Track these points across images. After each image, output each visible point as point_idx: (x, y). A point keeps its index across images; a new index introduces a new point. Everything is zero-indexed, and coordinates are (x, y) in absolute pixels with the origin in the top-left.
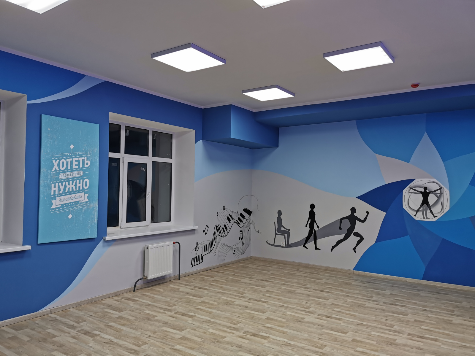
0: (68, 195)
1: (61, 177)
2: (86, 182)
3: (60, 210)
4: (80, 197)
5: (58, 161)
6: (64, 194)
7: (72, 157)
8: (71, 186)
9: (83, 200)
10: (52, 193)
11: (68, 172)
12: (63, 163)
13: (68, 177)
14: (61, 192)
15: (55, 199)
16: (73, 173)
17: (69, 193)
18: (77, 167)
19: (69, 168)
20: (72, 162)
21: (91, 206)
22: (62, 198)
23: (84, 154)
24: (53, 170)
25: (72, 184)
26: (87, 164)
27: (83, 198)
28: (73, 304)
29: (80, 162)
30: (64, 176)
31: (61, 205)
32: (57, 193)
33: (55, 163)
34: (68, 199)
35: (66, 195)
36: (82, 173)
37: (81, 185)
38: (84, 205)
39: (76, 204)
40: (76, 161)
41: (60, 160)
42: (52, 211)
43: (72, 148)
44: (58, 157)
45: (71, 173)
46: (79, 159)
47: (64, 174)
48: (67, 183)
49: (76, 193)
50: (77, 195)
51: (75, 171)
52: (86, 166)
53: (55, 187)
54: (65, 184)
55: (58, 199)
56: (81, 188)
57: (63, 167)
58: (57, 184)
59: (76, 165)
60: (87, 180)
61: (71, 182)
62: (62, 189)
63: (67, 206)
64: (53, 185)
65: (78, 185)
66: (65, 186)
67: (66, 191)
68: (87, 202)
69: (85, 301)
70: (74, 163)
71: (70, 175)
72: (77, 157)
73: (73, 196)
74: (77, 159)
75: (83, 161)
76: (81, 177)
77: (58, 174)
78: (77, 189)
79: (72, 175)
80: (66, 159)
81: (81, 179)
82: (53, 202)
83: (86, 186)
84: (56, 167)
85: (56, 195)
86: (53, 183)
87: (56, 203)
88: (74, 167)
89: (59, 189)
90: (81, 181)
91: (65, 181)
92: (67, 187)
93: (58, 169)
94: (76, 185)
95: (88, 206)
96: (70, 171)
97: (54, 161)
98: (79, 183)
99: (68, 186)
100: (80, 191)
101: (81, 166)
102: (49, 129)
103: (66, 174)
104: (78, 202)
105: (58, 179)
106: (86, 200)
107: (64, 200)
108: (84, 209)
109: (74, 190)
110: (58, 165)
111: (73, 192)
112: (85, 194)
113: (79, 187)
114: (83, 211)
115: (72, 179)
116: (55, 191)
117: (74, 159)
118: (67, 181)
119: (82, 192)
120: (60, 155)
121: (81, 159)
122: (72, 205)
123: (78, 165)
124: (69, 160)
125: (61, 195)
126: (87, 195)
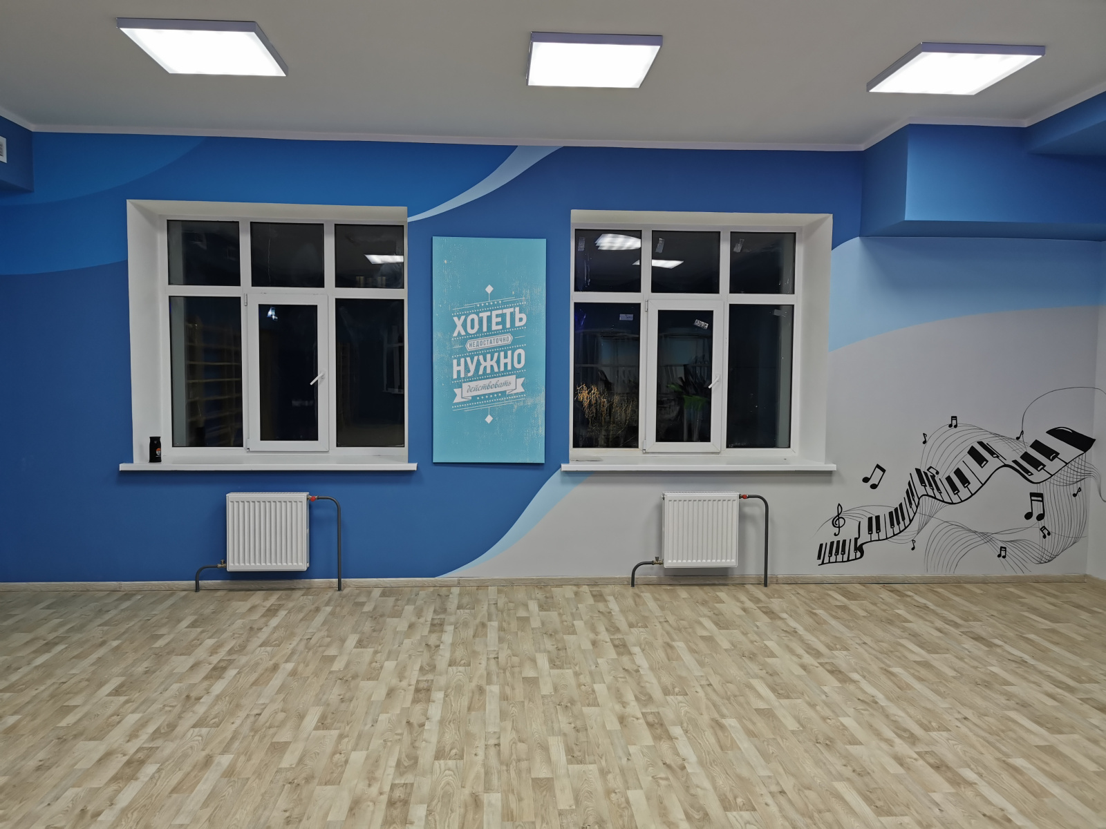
0: (484, 379)
1: (471, 346)
2: (519, 355)
3: (469, 406)
4: (506, 384)
5: (463, 318)
6: (477, 377)
7: (490, 308)
8: (489, 363)
9: (513, 390)
10: (455, 376)
11: (481, 337)
12: (473, 320)
13: (483, 346)
14: (469, 375)
15: (461, 387)
16: (492, 339)
17: (485, 376)
18: (500, 327)
19: (485, 329)
20: (489, 318)
21: (529, 402)
22: (473, 384)
23: (514, 302)
24: (455, 334)
25: (492, 359)
26: (521, 320)
27: (512, 386)
28: (502, 579)
29: (505, 318)
30: (475, 345)
31: (470, 398)
32: (462, 375)
33: (459, 322)
34: (484, 387)
35: (480, 380)
36: (510, 339)
37: (509, 360)
38: (515, 399)
39: (500, 397)
40: (497, 316)
41: (467, 316)
42: (454, 408)
43: (489, 292)
44: (463, 310)
45: (489, 339)
46: (505, 311)
47: (475, 342)
48: (481, 358)
49: (499, 376)
50: (502, 380)
51: (497, 334)
52: (518, 324)
53: (459, 364)
54: (478, 360)
55: (465, 386)
56: (509, 368)
57: (472, 327)
58: (462, 360)
59: (497, 324)
60: (521, 351)
61: (489, 356)
62: (472, 368)
63: (483, 400)
64: (455, 362)
65: (503, 361)
66: (479, 364)
67: (481, 372)
68: (522, 393)
69: (524, 579)
70: (494, 320)
71: (487, 343)
72: (499, 309)
73: (494, 381)
74: (499, 312)
75: (512, 315)
76: (509, 346)
77: (464, 342)
78: (502, 369)
79: (491, 343)
80: (477, 314)
81: (510, 349)
82: (457, 391)
83: (519, 362)
84: (459, 328)
85: (461, 379)
86: (455, 358)
87: (462, 394)
88: (494, 327)
89: (467, 369)
90: (509, 353)
91: (478, 355)
92: (481, 364)
93: (463, 333)
94: (498, 362)
95: (524, 401)
96: (487, 336)
97: (456, 319)
98: (506, 357)
99: (484, 364)
100: (506, 373)
101: (508, 325)
102: (445, 262)
103: (479, 341)
104: (503, 393)
105: (463, 350)
106: (520, 389)
107: (476, 389)
108: (516, 407)
109: (496, 370)
110: (464, 326)
111: (493, 375)
112: (516, 378)
113: (506, 365)
114: (514, 410)
115: (492, 351)
116: (459, 372)
117: (493, 312)
118: (482, 354)
119: (512, 374)
120: (467, 306)
121: (508, 311)
122: (491, 399)
123: (503, 323)
124: (484, 315)
125: (471, 379)
126: (521, 380)
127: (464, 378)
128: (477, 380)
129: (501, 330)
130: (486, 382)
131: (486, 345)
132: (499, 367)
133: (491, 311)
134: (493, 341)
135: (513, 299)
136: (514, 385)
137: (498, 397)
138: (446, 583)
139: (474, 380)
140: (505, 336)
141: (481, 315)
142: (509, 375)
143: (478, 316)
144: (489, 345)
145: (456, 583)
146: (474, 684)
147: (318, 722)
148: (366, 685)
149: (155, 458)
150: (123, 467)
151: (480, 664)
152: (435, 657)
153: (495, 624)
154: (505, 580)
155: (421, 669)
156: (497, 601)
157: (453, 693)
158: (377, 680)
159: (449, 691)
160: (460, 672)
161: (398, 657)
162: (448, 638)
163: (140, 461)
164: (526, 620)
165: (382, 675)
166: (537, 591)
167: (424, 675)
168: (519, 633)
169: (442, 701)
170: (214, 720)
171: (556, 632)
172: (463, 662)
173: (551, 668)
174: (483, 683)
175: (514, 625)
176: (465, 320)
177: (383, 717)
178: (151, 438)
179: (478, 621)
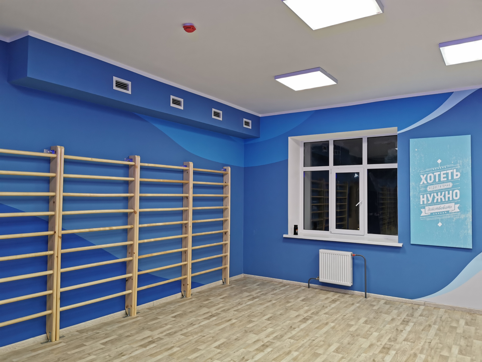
0: (437, 204)
1: (429, 189)
2: (456, 193)
3: (429, 218)
4: (449, 207)
5: (425, 175)
6: (433, 203)
7: (440, 170)
8: (439, 197)
9: (453, 210)
10: (421, 203)
11: (435, 184)
12: (430, 177)
13: (436, 188)
14: (429, 202)
15: (424, 208)
16: (441, 185)
17: (437, 203)
18: (446, 179)
19: (437, 180)
21: (463, 216)
22: (431, 207)
23: (453, 167)
24: (421, 183)
25: (441, 195)
26: (457, 175)
27: (453, 208)
28: (449, 306)
29: (448, 175)
30: (432, 188)
31: (430, 214)
32: (425, 203)
33: (423, 178)
34: (437, 209)
35: (435, 205)
36: (451, 185)
37: (450, 195)
38: (454, 215)
39: (446, 214)
40: (444, 174)
41: (427, 174)
42: (421, 218)
43: (439, 163)
44: (426, 172)
45: (439, 185)
46: (448, 171)
47: (432, 186)
48: (435, 194)
49: (445, 203)
50: (447, 205)
51: (444, 183)
52: (455, 177)
53: (423, 197)
54: (434, 195)
55: (427, 208)
56: (451, 199)
57: (430, 180)
58: (425, 196)
59: (444, 178)
60: (458, 191)
61: (439, 194)
62: (431, 199)
63: (437, 215)
64: (421, 196)
65: (447, 196)
66: (434, 197)
67: (435, 201)
68: (458, 212)
69: (461, 308)
70: (442, 176)
72: (445, 170)
73: (442, 206)
74: (445, 172)
75: (452, 173)
76: (450, 188)
77: (426, 187)
78: (447, 200)
79: (440, 187)
80: (433, 173)
81: (451, 190)
82: (423, 210)
83: (456, 196)
84: (423, 180)
85: (424, 204)
86: (421, 195)
87: (425, 212)
88: (442, 179)
89: (428, 200)
90: (451, 192)
91: (434, 193)
93: (425, 183)
94: (445, 196)
95: (459, 216)
96: (438, 184)
97: (421, 176)
98: (449, 194)
99: (437, 197)
100: (449, 201)
101: (450, 178)
102: (416, 150)
103: (434, 186)
104: (448, 212)
105: (426, 191)
106: (457, 210)
107: (433, 209)
108: (455, 219)
109: (443, 200)
110: (426, 179)
111: (442, 202)
112: (455, 204)
113: (449, 198)
114: (454, 221)
115: (441, 191)
116: (423, 201)
117: (441, 172)
118: (435, 192)
119: (452, 202)
120: (427, 170)
121: (450, 172)
122: (441, 214)
123: (447, 177)
124: (437, 174)
125: (430, 205)
126: (457, 206)
127: (426, 204)
128: (433, 205)
129: (446, 181)
130: (438, 206)
131: (438, 188)
132: (445, 199)
133: (440, 172)
134: (441, 186)
135: (453, 165)
136: (454, 208)
137: (445, 214)
138: (418, 303)
139: (432, 205)
140: (448, 183)
141: (435, 174)
142: (451, 203)
143: (433, 174)
144: (439, 188)
145: (423, 304)
146: (412, 352)
147: (335, 349)
148: (362, 340)
149: (296, 233)
150: (285, 236)
151: (420, 343)
152: (398, 335)
153: (436, 327)
154: (450, 307)
155: (390, 339)
156: (442, 316)
157: (400, 353)
158: (367, 339)
159: (399, 352)
160: (408, 344)
161: (381, 331)
162: (408, 328)
163: (290, 234)
164: (456, 328)
165: (371, 337)
166: (468, 315)
167: (390, 342)
168: (448, 334)
169: (393, 355)
170: (297, 338)
171: (470, 337)
172: (412, 340)
173: (458, 354)
174: (418, 352)
175: (447, 329)
176: (427, 176)
177: (363, 355)
178: (295, 225)
179: (428, 323)
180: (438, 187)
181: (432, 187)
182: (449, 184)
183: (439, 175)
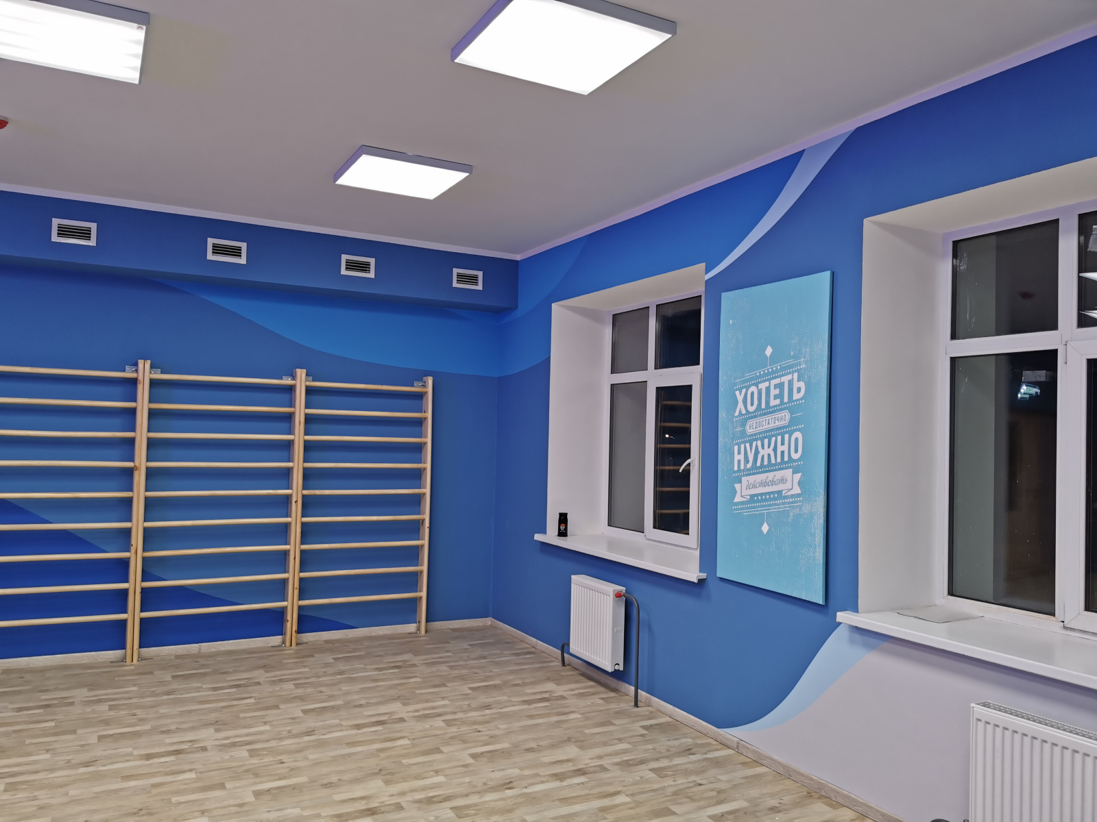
0: (762, 472)
2: (797, 439)
4: (783, 481)
5: (744, 391)
7: (768, 377)
8: (765, 451)
10: (736, 468)
12: (752, 395)
13: (760, 428)
14: (748, 466)
15: (740, 482)
17: (763, 469)
19: (763, 406)
21: (806, 509)
22: (752, 479)
23: (791, 367)
24: (737, 413)
26: (799, 390)
27: (788, 485)
28: (780, 763)
29: (784, 389)
30: (754, 427)
31: (748, 497)
32: (740, 466)
33: (739, 399)
34: (761, 484)
35: (756, 473)
36: (788, 417)
37: (785, 448)
38: (790, 504)
39: (776, 499)
40: (776, 386)
41: (747, 388)
42: (734, 509)
43: (768, 356)
44: (745, 381)
45: (769, 417)
46: (783, 379)
47: (753, 422)
48: (758, 443)
49: (776, 470)
50: (778, 475)
51: (775, 411)
52: (796, 396)
53: (738, 452)
54: (757, 446)
55: (744, 479)
56: (786, 459)
57: (752, 404)
58: (741, 447)
59: (776, 397)
60: (798, 435)
61: (766, 442)
62: (750, 457)
63: (759, 500)
64: (736, 448)
65: (779, 449)
66: (756, 452)
67: (758, 463)
68: (798, 495)
70: (774, 392)
72: (779, 377)
73: (770, 475)
74: (777, 381)
75: (791, 383)
76: (787, 427)
77: (744, 423)
78: (779, 459)
79: (769, 423)
80: (757, 385)
81: (787, 432)
82: (737, 486)
83: (796, 451)
84: (740, 405)
85: (741, 471)
86: (736, 444)
87: (743, 491)
88: (773, 402)
89: (745, 458)
90: (787, 436)
91: (755, 440)
92: (759, 453)
93: (742, 412)
94: (775, 450)
95: (800, 507)
96: (765, 414)
97: (737, 393)
98: (783, 444)
99: (762, 452)
100: (782, 465)
101: (786, 400)
102: (731, 322)
103: (758, 422)
104: (780, 492)
105: (743, 432)
106: (797, 490)
107: (754, 487)
108: (791, 514)
109: (772, 460)
110: (744, 402)
112: (793, 473)
113: (782, 453)
114: (790, 520)
115: (771, 434)
117: (772, 381)
118: (759, 439)
119: (787, 468)
120: (748, 376)
121: (786, 379)
122: (767, 500)
123: (781, 395)
124: (764, 387)
125: (750, 472)
126: (798, 476)
127: (744, 470)
129: (779, 405)
130: (763, 476)
131: (764, 427)
132: (775, 457)
133: (769, 380)
134: (770, 420)
135: (791, 361)
136: (790, 482)
137: (772, 498)
141: (760, 387)
142: (784, 468)
143: (757, 387)
144: (767, 426)
145: (735, 745)
163: (552, 534)
176: (746, 394)
178: (560, 514)
180: (764, 423)
181: (754, 424)
182: (783, 414)
183: (768, 389)
